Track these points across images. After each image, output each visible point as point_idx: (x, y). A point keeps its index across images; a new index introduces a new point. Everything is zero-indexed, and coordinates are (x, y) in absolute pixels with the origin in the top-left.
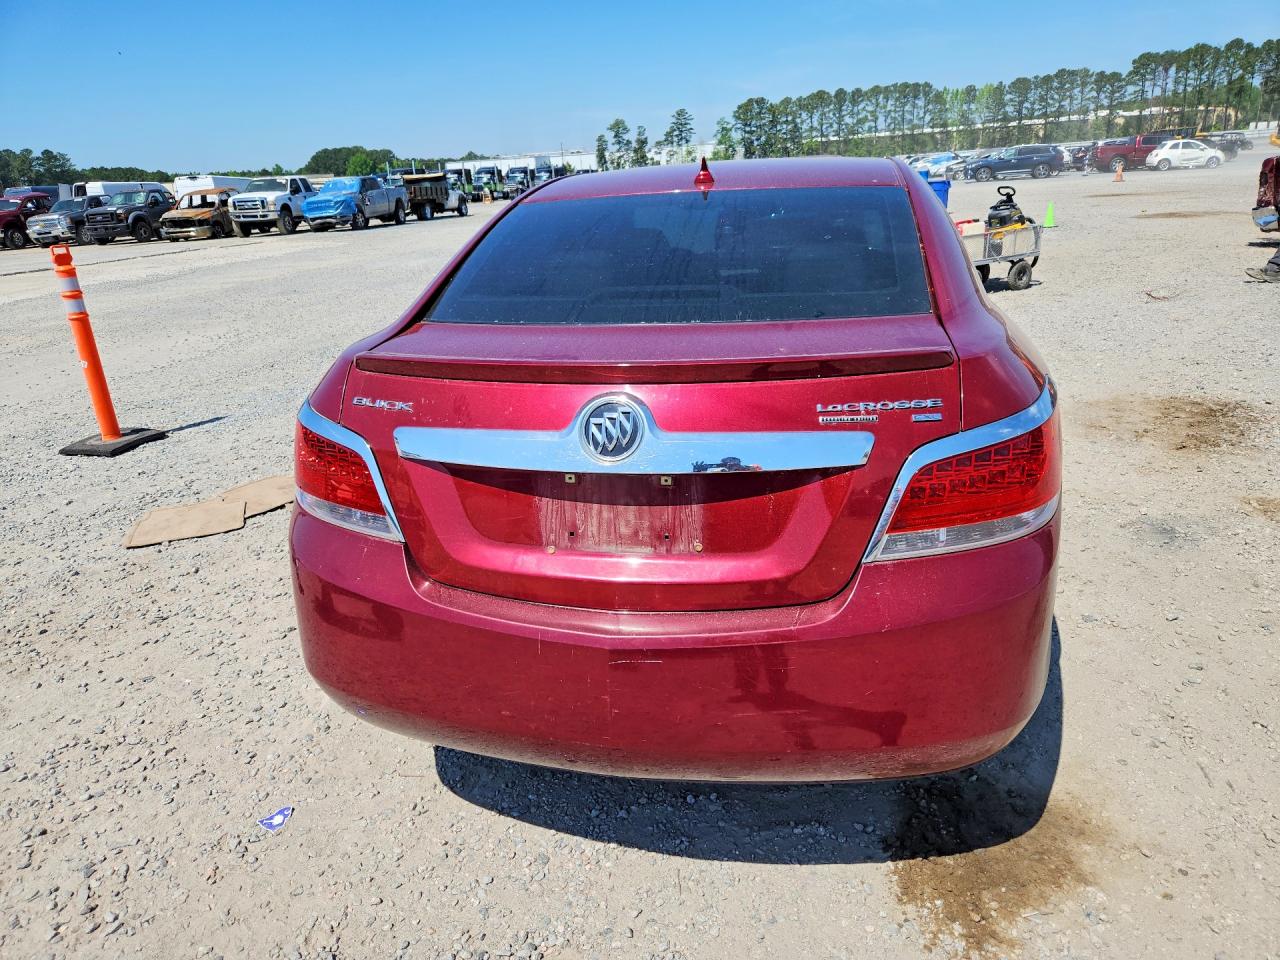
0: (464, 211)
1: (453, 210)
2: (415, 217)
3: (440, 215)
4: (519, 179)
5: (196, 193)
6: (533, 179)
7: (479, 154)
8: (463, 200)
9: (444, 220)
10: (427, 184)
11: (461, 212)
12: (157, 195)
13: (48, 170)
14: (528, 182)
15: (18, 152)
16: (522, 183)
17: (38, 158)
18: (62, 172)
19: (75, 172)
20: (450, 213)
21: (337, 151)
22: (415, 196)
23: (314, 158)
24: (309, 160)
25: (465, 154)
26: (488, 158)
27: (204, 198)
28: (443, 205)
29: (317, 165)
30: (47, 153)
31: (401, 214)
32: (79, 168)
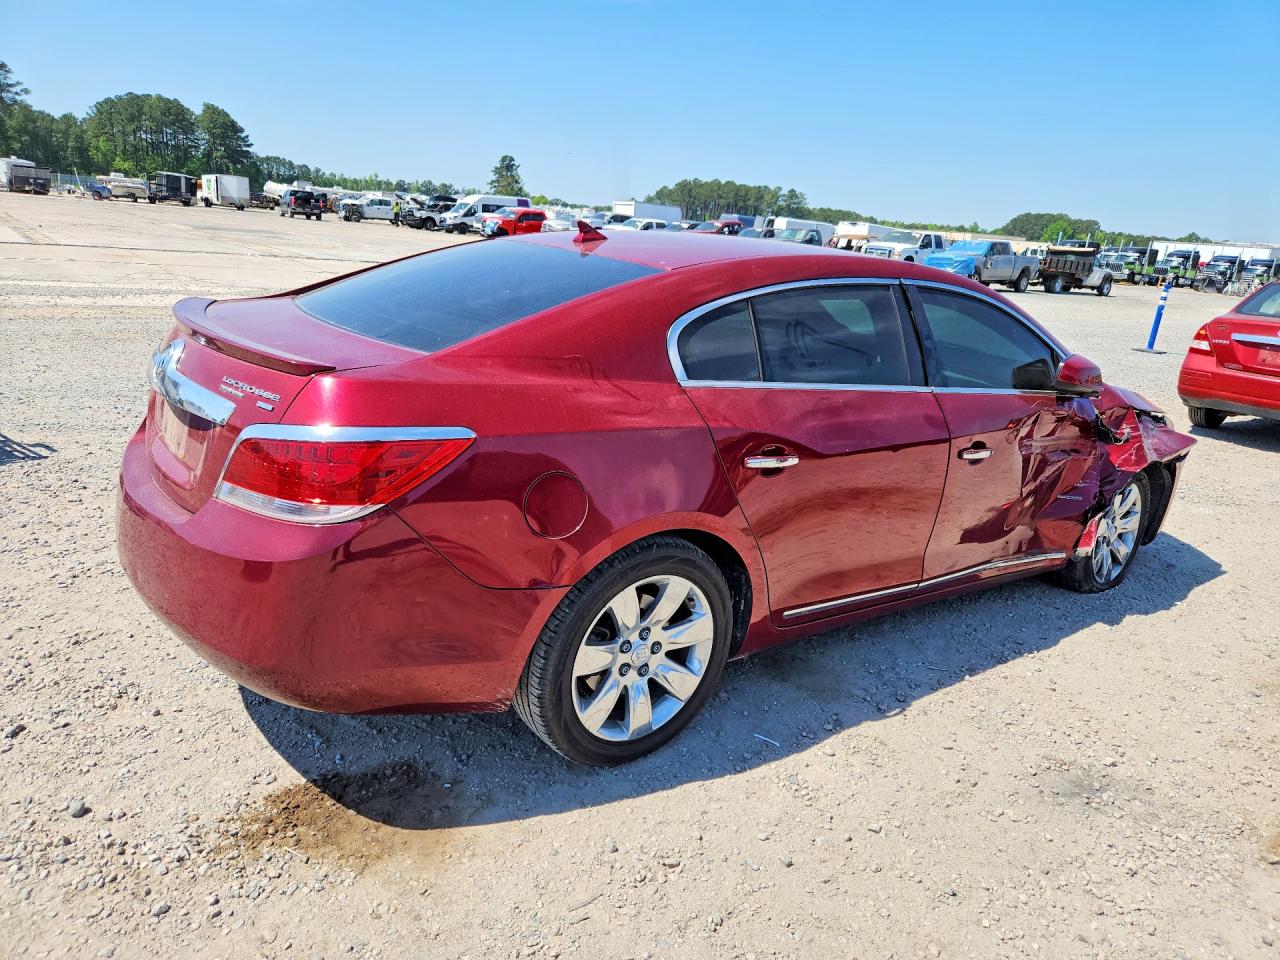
0: (1105, 291)
1: (1093, 288)
2: (1042, 288)
3: (1077, 290)
4: (1222, 269)
5: (844, 236)
6: (1239, 272)
7: (1202, 237)
8: (1108, 279)
9: (1079, 296)
10: (1072, 258)
11: (1100, 291)
12: (815, 234)
13: (788, 206)
14: (1232, 274)
15: (772, 189)
16: (1223, 274)
17: (784, 196)
18: (798, 208)
19: (809, 210)
20: (1089, 291)
21: (1039, 217)
22: (1049, 268)
23: (1014, 221)
24: (1008, 222)
25: (1185, 234)
26: (1211, 242)
27: (849, 242)
28: (1081, 281)
29: (1014, 227)
30: (792, 191)
31: (1023, 283)
32: (811, 206)
